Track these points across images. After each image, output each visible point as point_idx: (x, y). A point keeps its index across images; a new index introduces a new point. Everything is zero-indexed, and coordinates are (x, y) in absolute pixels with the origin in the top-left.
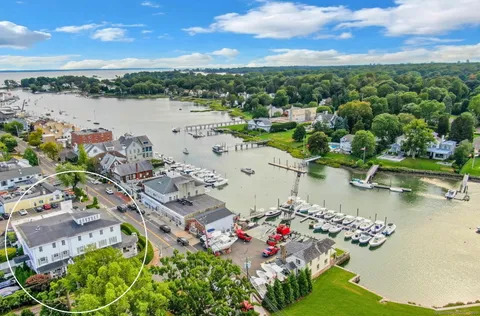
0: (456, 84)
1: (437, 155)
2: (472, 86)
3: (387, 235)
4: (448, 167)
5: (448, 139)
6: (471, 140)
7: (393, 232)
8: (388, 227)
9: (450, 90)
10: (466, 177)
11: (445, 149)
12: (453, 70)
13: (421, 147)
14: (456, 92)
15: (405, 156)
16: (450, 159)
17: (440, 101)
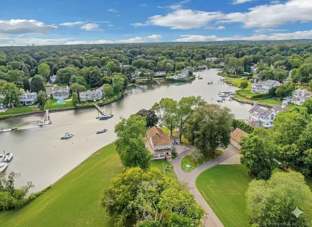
0: (28, 59)
1: (27, 102)
2: (38, 59)
3: (8, 161)
4: (36, 108)
5: (32, 92)
6: (44, 90)
7: (12, 158)
8: (7, 156)
9: (25, 63)
10: (47, 111)
11: (31, 98)
12: (25, 51)
13: (16, 99)
14: (30, 64)
15: (7, 107)
16: (36, 103)
17: (21, 70)
